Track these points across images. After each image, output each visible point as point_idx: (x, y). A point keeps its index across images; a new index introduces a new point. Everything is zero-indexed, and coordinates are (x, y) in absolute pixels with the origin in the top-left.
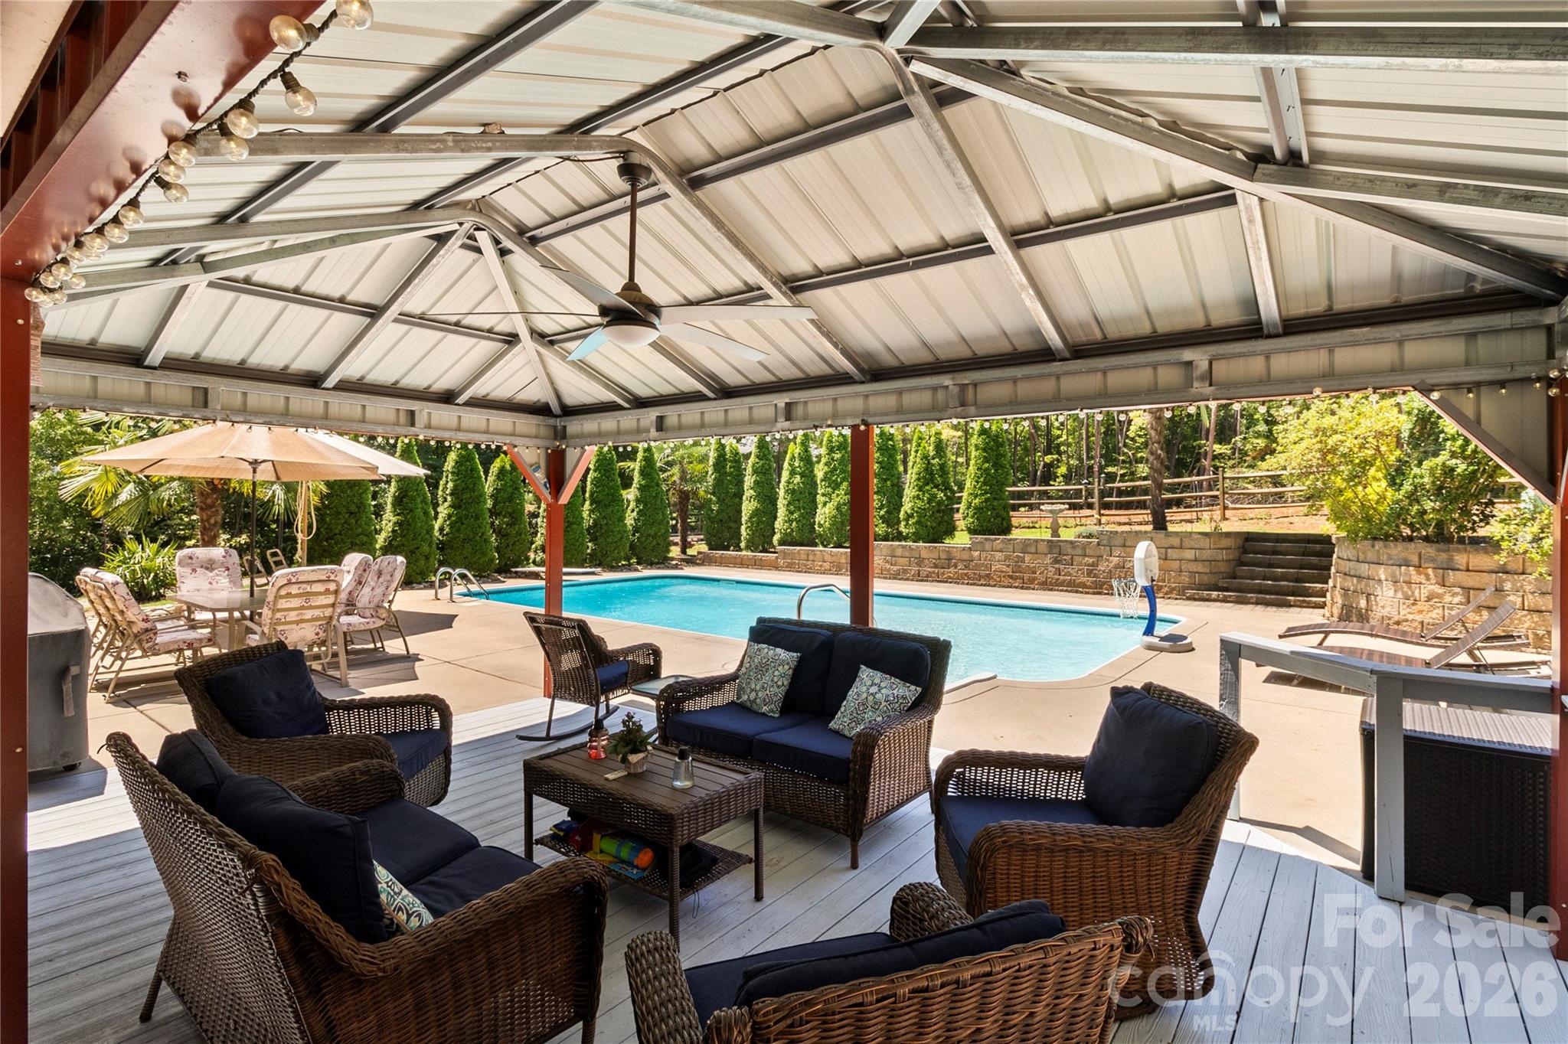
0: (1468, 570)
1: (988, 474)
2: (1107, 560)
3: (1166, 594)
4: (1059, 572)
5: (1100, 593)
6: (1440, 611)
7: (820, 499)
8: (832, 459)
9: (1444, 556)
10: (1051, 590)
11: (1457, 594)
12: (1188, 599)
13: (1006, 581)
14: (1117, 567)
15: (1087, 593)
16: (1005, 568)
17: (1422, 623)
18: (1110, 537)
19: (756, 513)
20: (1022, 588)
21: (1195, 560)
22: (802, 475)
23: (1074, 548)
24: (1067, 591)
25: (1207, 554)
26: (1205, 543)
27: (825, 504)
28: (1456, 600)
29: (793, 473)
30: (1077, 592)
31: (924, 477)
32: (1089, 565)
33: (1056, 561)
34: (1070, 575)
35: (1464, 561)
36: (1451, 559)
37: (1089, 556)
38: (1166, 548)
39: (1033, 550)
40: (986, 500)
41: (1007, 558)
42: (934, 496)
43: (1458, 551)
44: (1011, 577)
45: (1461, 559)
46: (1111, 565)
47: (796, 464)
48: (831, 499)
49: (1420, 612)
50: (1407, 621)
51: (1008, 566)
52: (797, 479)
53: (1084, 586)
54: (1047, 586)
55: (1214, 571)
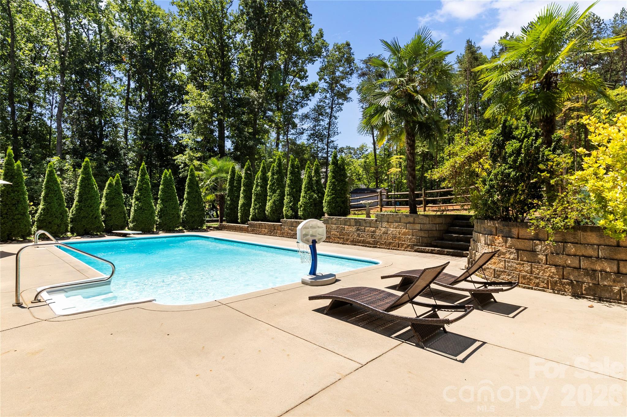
0: (518, 238)
1: (334, 185)
2: (380, 230)
3: (406, 248)
4: (359, 235)
5: (375, 247)
6: (503, 263)
7: (268, 198)
8: (273, 178)
9: (506, 229)
10: (355, 245)
11: (512, 252)
12: (416, 251)
13: (337, 240)
14: (384, 233)
15: (371, 247)
16: (336, 233)
17: (495, 270)
18: (381, 217)
19: (243, 205)
20: (343, 244)
21: (421, 230)
22: (261, 187)
23: (366, 223)
24: (362, 246)
25: (427, 227)
26: (426, 221)
27: (269, 200)
28: (512, 257)
29: (257, 186)
30: (366, 246)
31: (307, 187)
32: (372, 232)
33: (358, 230)
34: (363, 237)
35: (516, 233)
36: (510, 231)
37: (372, 227)
38: (406, 223)
39: (348, 224)
40: (333, 198)
41: (338, 227)
42: (312, 196)
43: (513, 226)
44: (338, 238)
45: (515, 231)
46: (382, 232)
47: (259, 181)
48: (271, 198)
49: (495, 263)
50: (488, 268)
51: (338, 232)
52: (259, 188)
53: (369, 243)
54: (354, 243)
55: (430, 236)
